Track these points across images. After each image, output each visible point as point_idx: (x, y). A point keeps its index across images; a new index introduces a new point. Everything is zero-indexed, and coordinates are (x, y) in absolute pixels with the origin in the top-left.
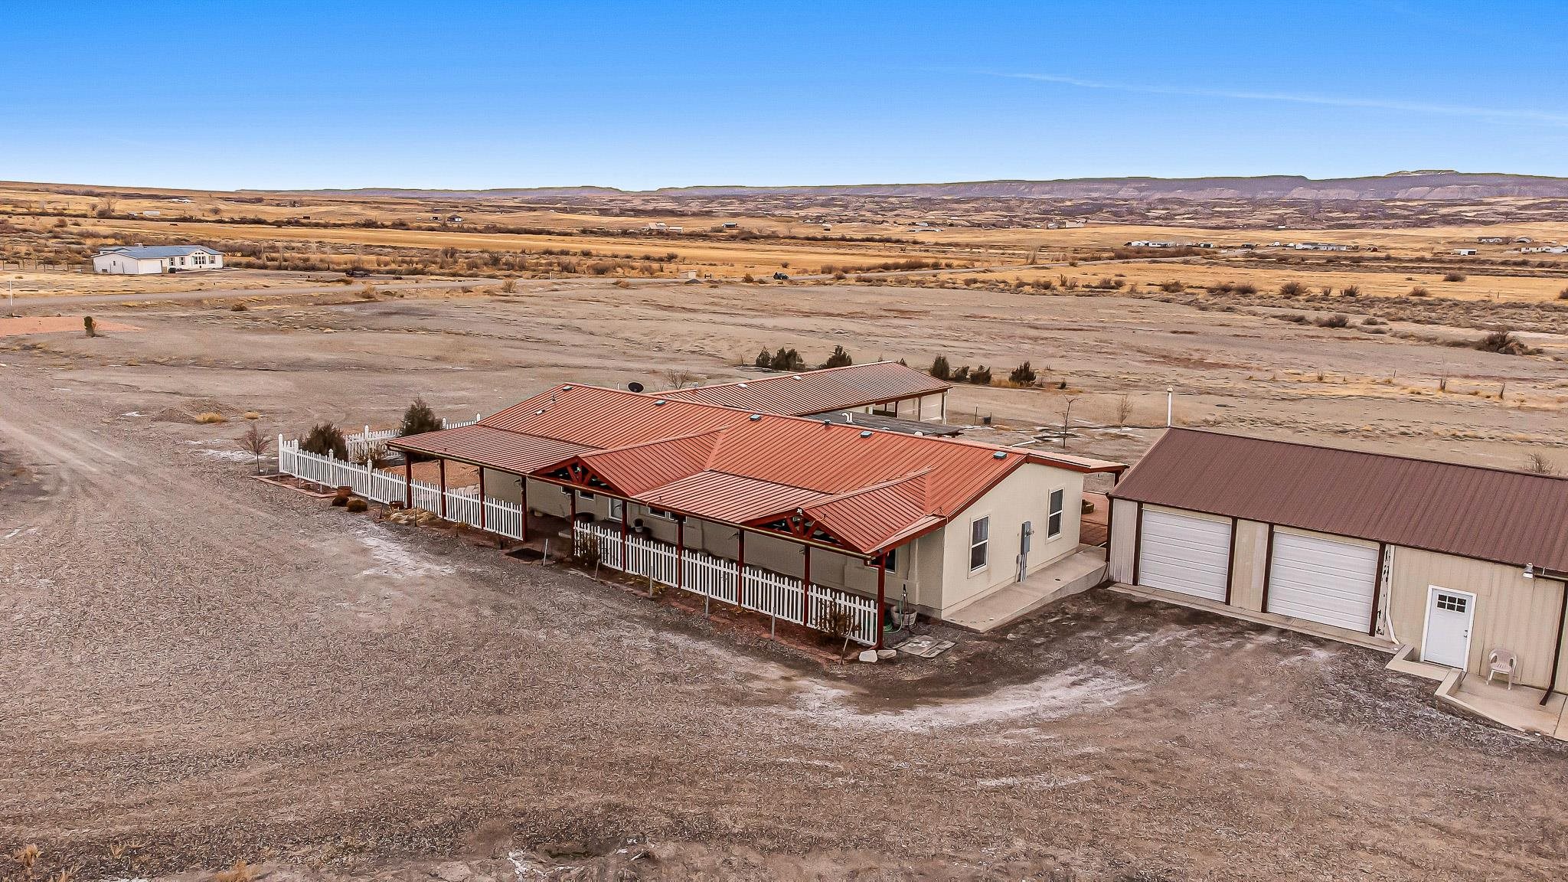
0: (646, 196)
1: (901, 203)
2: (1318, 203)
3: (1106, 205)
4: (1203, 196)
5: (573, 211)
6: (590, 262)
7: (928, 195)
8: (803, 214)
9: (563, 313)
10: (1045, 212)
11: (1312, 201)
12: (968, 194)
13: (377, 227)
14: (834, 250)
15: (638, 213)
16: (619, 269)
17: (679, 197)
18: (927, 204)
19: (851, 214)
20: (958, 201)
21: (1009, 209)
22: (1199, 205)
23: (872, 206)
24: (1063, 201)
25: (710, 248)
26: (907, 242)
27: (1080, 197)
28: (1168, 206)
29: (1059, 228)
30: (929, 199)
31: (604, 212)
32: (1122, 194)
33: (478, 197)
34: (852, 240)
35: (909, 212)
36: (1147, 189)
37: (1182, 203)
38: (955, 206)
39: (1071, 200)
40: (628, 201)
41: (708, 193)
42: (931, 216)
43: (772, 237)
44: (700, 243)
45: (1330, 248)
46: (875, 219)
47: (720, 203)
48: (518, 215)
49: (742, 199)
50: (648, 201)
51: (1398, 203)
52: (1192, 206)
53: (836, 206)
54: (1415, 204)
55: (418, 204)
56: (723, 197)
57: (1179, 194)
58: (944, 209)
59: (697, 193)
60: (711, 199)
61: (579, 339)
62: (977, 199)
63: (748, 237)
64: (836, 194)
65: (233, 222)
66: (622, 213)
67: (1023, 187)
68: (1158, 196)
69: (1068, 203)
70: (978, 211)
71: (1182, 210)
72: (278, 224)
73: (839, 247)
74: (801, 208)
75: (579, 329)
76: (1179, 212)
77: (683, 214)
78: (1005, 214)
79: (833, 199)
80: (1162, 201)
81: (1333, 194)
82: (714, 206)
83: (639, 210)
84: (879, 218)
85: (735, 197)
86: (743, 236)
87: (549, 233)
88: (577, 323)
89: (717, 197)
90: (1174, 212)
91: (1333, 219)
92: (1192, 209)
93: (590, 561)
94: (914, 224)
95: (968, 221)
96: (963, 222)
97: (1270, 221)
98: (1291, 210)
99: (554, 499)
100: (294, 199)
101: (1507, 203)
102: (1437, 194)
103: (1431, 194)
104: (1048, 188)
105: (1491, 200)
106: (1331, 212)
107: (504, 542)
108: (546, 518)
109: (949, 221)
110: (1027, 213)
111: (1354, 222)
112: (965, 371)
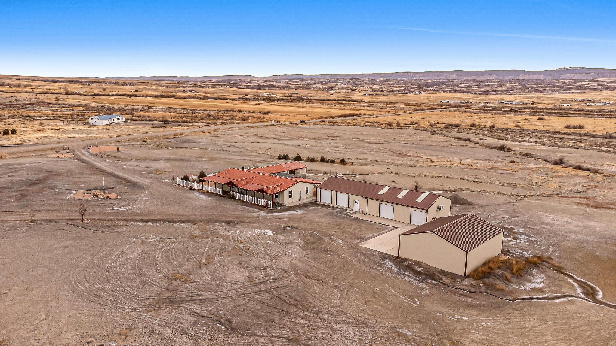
0: (265, 79)
1: (364, 81)
2: (528, 81)
3: (444, 82)
4: (483, 78)
5: (236, 87)
6: (241, 115)
7: (374, 78)
8: (324, 87)
9: (231, 141)
10: (420, 85)
11: (526, 80)
12: (390, 78)
13: (165, 97)
14: (329, 106)
15: (260, 87)
16: (250, 118)
17: (278, 79)
18: (373, 82)
19: (343, 86)
20: (386, 81)
21: (406, 84)
22: (481, 82)
23: (352, 83)
24: (427, 80)
25: (285, 106)
26: (359, 101)
27: (434, 79)
28: (468, 82)
29: (419, 94)
30: (375, 80)
31: (248, 87)
32: (451, 77)
33: (199, 79)
34: (338, 100)
35: (366, 85)
36: (462, 75)
37: (474, 81)
38: (385, 83)
39: (431, 80)
40: (257, 81)
41: (288, 78)
42: (374, 87)
43: (309, 100)
44: (282, 103)
45: (516, 103)
46: (352, 88)
47: (293, 82)
48: (215, 89)
49: (302, 80)
50: (265, 81)
51: (560, 81)
53: (338, 83)
54: (567, 81)
55: (177, 84)
56: (295, 79)
57: (474, 77)
58: (380, 84)
59: (284, 78)
60: (290, 80)
61: (234, 150)
62: (394, 80)
63: (300, 99)
64: (339, 78)
65: (113, 95)
66: (255, 87)
67: (412, 75)
68: (466, 78)
69: (429, 81)
70: (393, 84)
72: (130, 96)
73: (332, 104)
74: (324, 84)
75: (235, 147)
76: (473, 85)
77: (278, 87)
78: (404, 86)
79: (337, 80)
80: (466, 80)
81: (536, 77)
82: (291, 84)
83: (261, 86)
84: (354, 88)
85: (299, 79)
86: (298, 100)
87: (227, 99)
88: (234, 144)
89: (292, 79)
90: (470, 85)
91: (533, 87)
92: (478, 83)
93: (233, 197)
94: (367, 90)
95: (388, 89)
96: (386, 90)
97: (508, 88)
98: (517, 84)
99: (227, 188)
100: (130, 82)
101: (604, 81)
102: (577, 77)
103: (575, 77)
104: (422, 75)
105: (598, 79)
106: (533, 85)
107: (219, 195)
108: (226, 191)
109: (381, 89)
110: (413, 85)
111: (541, 89)
112: (329, 160)
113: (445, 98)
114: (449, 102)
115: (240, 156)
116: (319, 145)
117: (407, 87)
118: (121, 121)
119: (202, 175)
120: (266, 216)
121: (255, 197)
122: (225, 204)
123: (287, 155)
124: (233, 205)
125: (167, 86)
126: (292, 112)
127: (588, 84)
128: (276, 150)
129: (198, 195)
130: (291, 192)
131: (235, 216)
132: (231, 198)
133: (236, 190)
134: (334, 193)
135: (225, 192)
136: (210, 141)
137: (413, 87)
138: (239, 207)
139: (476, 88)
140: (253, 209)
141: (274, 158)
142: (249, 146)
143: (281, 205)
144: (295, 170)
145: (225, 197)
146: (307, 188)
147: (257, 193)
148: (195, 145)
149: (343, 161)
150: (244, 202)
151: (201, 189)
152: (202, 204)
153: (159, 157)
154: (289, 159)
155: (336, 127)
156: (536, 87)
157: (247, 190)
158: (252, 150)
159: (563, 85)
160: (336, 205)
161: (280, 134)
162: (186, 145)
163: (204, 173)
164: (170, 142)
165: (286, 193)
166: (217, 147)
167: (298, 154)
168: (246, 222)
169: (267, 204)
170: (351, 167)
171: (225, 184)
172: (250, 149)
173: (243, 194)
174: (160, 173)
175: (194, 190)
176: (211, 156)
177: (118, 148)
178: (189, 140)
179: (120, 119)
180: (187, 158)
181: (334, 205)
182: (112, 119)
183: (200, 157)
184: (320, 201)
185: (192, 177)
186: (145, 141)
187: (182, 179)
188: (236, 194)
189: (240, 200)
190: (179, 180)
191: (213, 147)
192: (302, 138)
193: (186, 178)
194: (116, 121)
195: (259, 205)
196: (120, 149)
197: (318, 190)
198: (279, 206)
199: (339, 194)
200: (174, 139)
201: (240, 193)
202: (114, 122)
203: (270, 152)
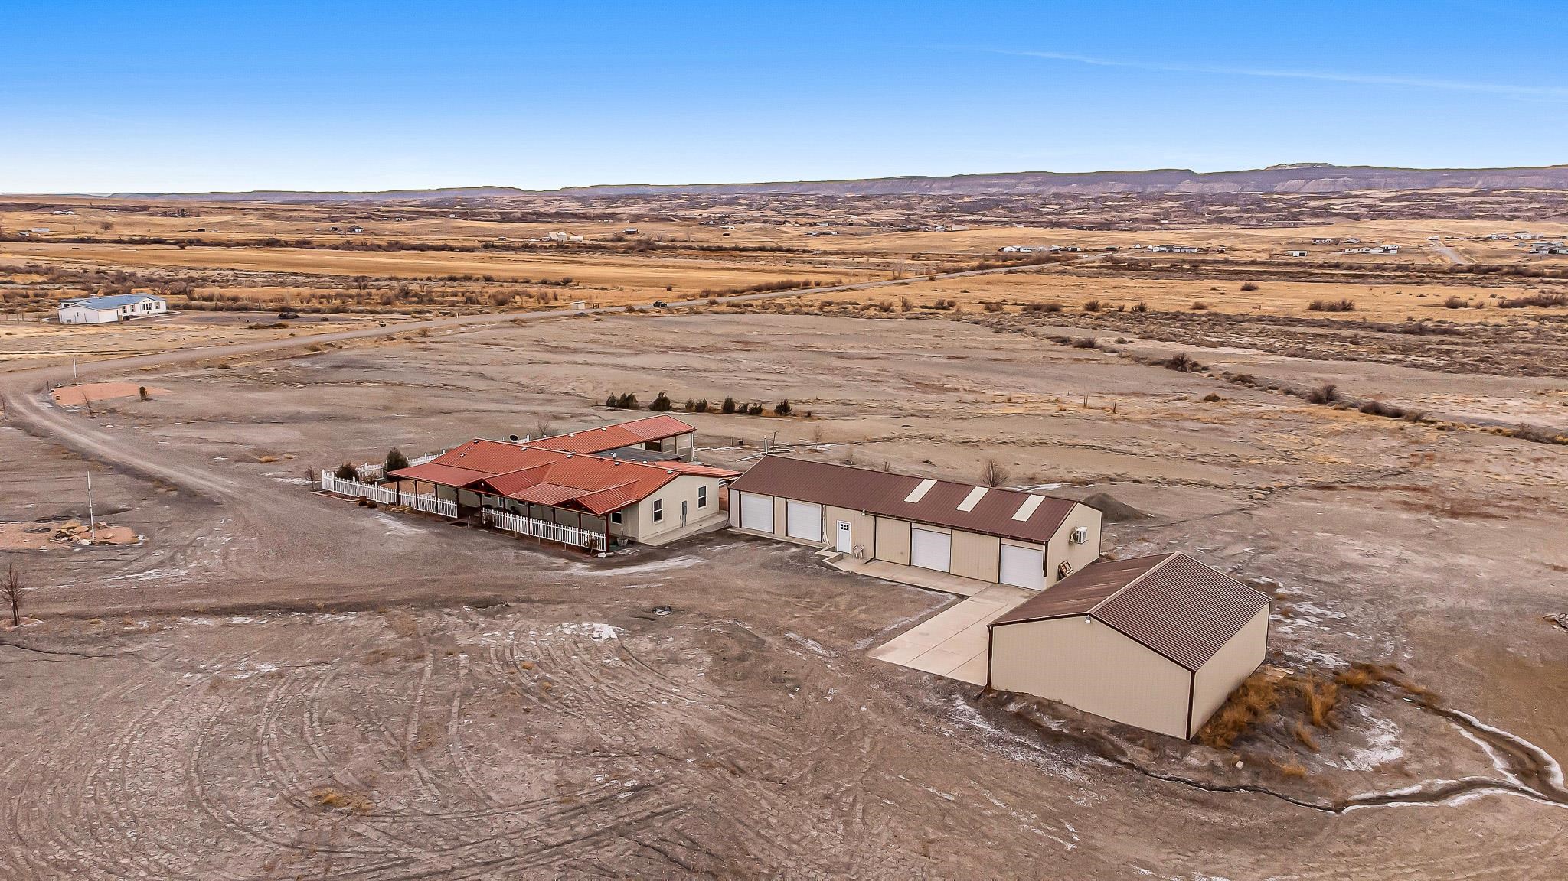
0: (549, 196)
1: (804, 201)
2: (1202, 197)
3: (1002, 201)
4: (1097, 190)
5: (475, 217)
6: (492, 289)
7: (831, 193)
8: (706, 215)
9: (470, 360)
10: (944, 209)
11: (1197, 194)
12: (870, 192)
13: (281, 246)
14: (723, 264)
15: (539, 217)
16: (517, 298)
17: (583, 196)
18: (828, 202)
19: (754, 213)
20: (860, 199)
21: (909, 207)
22: (1092, 199)
23: (775, 205)
24: (962, 197)
25: (608, 264)
26: (797, 250)
27: (979, 193)
28: (1061, 201)
29: (946, 231)
30: (832, 197)
31: (506, 217)
32: (1019, 189)
33: (376, 200)
34: (744, 249)
35: (811, 211)
36: (1044, 183)
37: (1075, 197)
38: (858, 204)
39: (969, 196)
40: (530, 202)
41: (612, 193)
42: (832, 215)
43: (670, 249)
44: (599, 257)
45: (1183, 251)
46: (777, 219)
47: (624, 202)
48: (419, 222)
49: (646, 199)
50: (550, 201)
51: (1275, 196)
52: (1084, 201)
53: (740, 204)
54: (1290, 197)
55: (314, 211)
56: (628, 196)
57: (1074, 188)
58: (845, 207)
59: (600, 192)
60: (615, 199)
61: (482, 384)
62: (880, 196)
63: (647, 248)
64: (740, 192)
65: (132, 242)
66: (523, 218)
67: (923, 184)
68: (1053, 190)
69: (967, 200)
70: (878, 208)
71: (1075, 205)
72: (181, 244)
73: (731, 258)
74: (705, 208)
75: (482, 376)
76: (1072, 207)
77: (585, 217)
78: (905, 211)
79: (737, 198)
80: (1056, 196)
81: (1218, 187)
82: (620, 210)
83: (542, 213)
84: (781, 218)
85: (639, 196)
86: (641, 248)
87: (452, 249)
88: (480, 369)
89: (621, 197)
90: (1066, 207)
91: (1214, 212)
92: (1084, 203)
93: (490, 525)
94: (815, 224)
95: (867, 220)
96: (862, 222)
97: (1155, 214)
98: (1176, 204)
99: (471, 499)
100: (181, 207)
101: (1373, 195)
102: (1311, 187)
103: (1307, 187)
104: (948, 184)
105: (1358, 193)
106: (1212, 205)
107: (448, 519)
108: (468, 508)
109: (849, 221)
110: (926, 210)
111: (1232, 215)
112: (745, 406)
113: (1012, 241)
114: (1022, 250)
115: (498, 401)
116: (713, 366)
117: (913, 214)
118: (154, 311)
119: (396, 462)
120: (592, 578)
121: (554, 523)
122: (469, 548)
123: (631, 397)
124: (489, 549)
125: (288, 218)
126: (630, 281)
127: (1337, 204)
128: (597, 383)
129: (385, 521)
130: (658, 505)
131: (499, 582)
132: (484, 527)
133: (496, 501)
134: (780, 502)
135: (464, 511)
136: (413, 363)
137: (926, 214)
138: (510, 553)
139: (1079, 213)
140: (552, 559)
141: (596, 405)
142: (523, 374)
143: (633, 542)
144: (661, 439)
145: (466, 524)
146: (703, 490)
147: (559, 510)
148: (369, 375)
149: (783, 410)
150: (522, 537)
151: (393, 504)
152: (399, 550)
153: (267, 410)
154: (637, 407)
155: (748, 317)
156: (1220, 212)
157: (530, 504)
158: (532, 383)
159: (1281, 206)
160: (787, 535)
161: (603, 338)
162: (343, 375)
163: (400, 454)
164: (299, 368)
165: (645, 509)
166: (431, 380)
167: (661, 394)
168: (534, 601)
169: (592, 541)
170: (809, 426)
171: (463, 487)
172: (524, 381)
173: (519, 515)
174: (271, 458)
175: (373, 505)
176: (419, 406)
177: (142, 390)
178: (352, 361)
179: (153, 306)
180: (348, 412)
181: (780, 535)
182: (129, 308)
183: (385, 408)
184: (740, 526)
185: (365, 469)
186: (225, 367)
187: (338, 475)
188: (499, 515)
189: (512, 533)
190: (328, 480)
191: (422, 379)
192: (665, 350)
193: (347, 473)
194: (139, 311)
195: (570, 547)
196: (151, 391)
197: (734, 494)
198: (624, 547)
199: (794, 506)
200: (310, 359)
201: (510, 513)
202: (133, 314)
203: (580, 389)
